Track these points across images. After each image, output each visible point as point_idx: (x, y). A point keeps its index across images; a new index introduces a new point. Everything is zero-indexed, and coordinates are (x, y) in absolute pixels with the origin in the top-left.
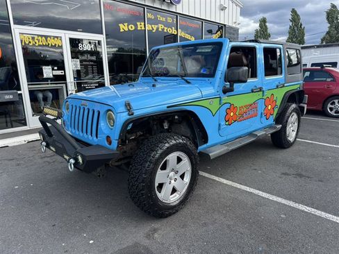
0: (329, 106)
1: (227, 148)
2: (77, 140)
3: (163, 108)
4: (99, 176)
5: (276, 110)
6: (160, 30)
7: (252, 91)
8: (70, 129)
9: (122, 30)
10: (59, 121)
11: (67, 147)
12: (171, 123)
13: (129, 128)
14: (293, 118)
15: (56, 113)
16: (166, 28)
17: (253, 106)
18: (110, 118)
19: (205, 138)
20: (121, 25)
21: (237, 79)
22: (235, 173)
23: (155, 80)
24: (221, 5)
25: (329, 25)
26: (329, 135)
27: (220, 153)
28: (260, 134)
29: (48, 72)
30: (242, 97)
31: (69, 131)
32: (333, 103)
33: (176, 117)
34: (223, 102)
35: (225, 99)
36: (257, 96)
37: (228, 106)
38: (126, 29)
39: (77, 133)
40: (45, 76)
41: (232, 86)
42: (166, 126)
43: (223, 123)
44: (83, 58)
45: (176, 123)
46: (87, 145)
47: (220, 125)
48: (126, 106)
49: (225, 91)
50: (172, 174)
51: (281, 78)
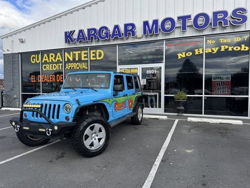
3: (91, 102)
5: (133, 105)
6: (222, 50)
9: (179, 58)
17: (124, 103)
18: (67, 108)
20: (179, 55)
21: (118, 90)
30: (120, 99)
33: (95, 107)
35: (114, 99)
36: (125, 98)
38: (184, 56)
43: (114, 110)
48: (76, 101)
49: (114, 95)
50: (94, 135)
51: (133, 90)
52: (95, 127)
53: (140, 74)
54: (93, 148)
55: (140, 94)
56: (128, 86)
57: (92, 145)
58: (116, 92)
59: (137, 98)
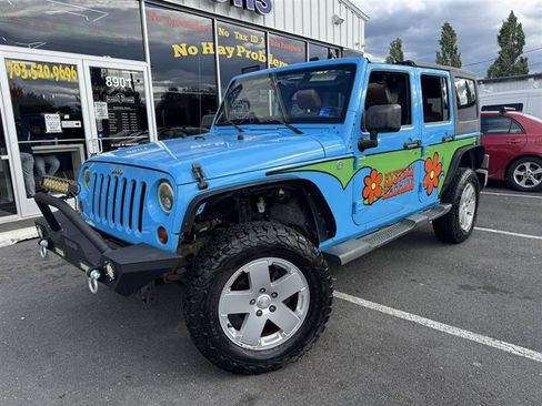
0: (516, 172)
1: (367, 245)
2: (105, 236)
3: (259, 176)
4: (145, 301)
5: (442, 179)
6: (239, 54)
7: (406, 148)
8: (92, 216)
9: (177, 55)
10: (71, 202)
11: (87, 248)
12: (271, 202)
13: (199, 212)
14: (469, 192)
15: (65, 187)
16: (248, 53)
17: (406, 172)
18: (164, 195)
19: (331, 229)
20: (176, 47)
21: (382, 125)
22: (380, 287)
23: (240, 130)
24: (335, 16)
25: (500, 49)
26: (524, 220)
27: (354, 254)
28: (419, 219)
29: (53, 123)
30: (388, 159)
31: (90, 220)
32: (523, 169)
33: (281, 192)
34: (360, 165)
35: (363, 160)
36: (413, 155)
37: (367, 172)
38: (185, 54)
39: (105, 222)
40: (49, 130)
41: (373, 137)
42: (261, 208)
43: (360, 201)
44: (114, 100)
45: (280, 203)
46: (124, 244)
47: (354, 205)
48: (194, 172)
49: (362, 147)
51: (449, 126)
55: (473, 141)
58: (371, 133)
59: (460, 155)
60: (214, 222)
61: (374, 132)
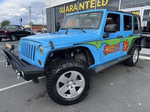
1: (104, 67)
3: (71, 45)
5: (128, 48)
7: (118, 38)
12: (75, 53)
15: (10, 47)
17: (118, 45)
18: (41, 50)
19: (93, 62)
23: (67, 31)
27: (101, 70)
28: (121, 59)
30: (113, 41)
33: (78, 50)
34: (103, 42)
36: (120, 40)
37: (105, 45)
39: (25, 57)
41: (108, 34)
42: (72, 55)
43: (102, 54)
45: (78, 53)
48: (50, 43)
49: (104, 37)
50: (70, 83)
51: (131, 32)
52: (72, 75)
53: (141, 14)
54: (69, 96)
55: (138, 36)
56: (125, 27)
57: (68, 92)
58: (107, 33)
59: (134, 40)
60: (57, 59)
61: (108, 32)
